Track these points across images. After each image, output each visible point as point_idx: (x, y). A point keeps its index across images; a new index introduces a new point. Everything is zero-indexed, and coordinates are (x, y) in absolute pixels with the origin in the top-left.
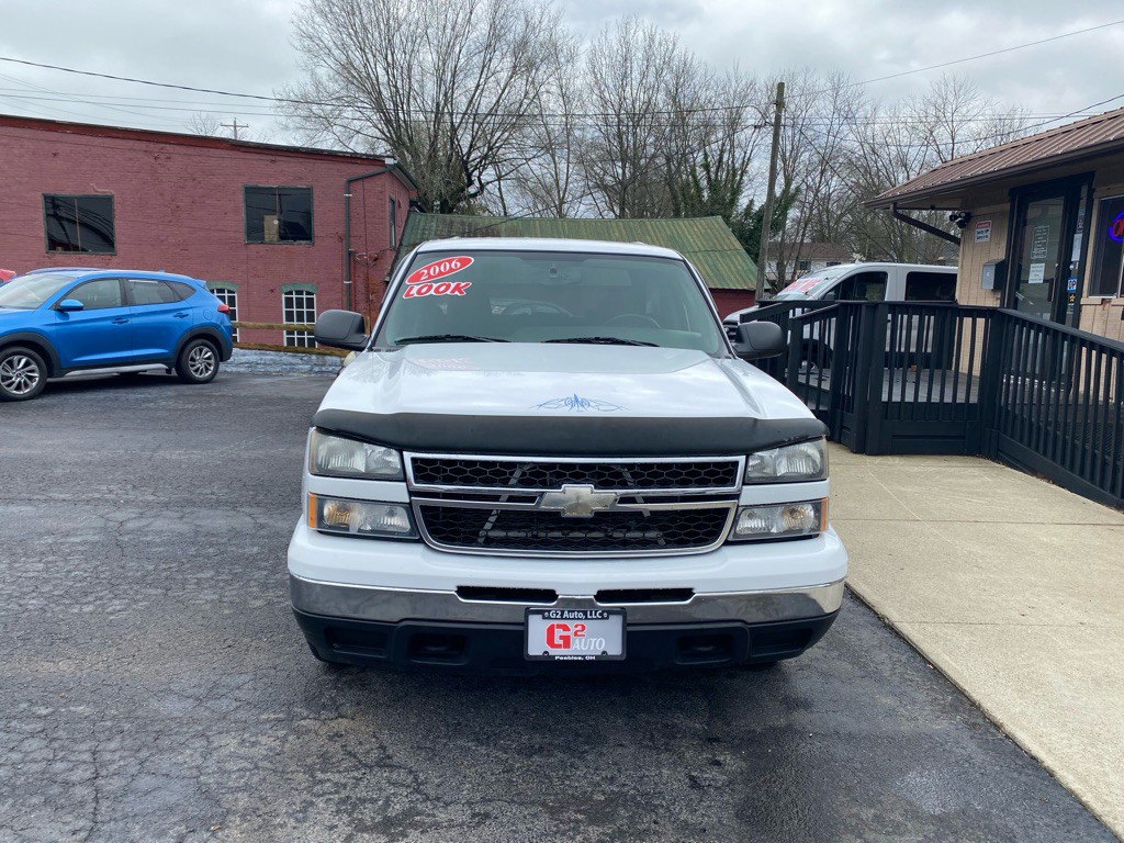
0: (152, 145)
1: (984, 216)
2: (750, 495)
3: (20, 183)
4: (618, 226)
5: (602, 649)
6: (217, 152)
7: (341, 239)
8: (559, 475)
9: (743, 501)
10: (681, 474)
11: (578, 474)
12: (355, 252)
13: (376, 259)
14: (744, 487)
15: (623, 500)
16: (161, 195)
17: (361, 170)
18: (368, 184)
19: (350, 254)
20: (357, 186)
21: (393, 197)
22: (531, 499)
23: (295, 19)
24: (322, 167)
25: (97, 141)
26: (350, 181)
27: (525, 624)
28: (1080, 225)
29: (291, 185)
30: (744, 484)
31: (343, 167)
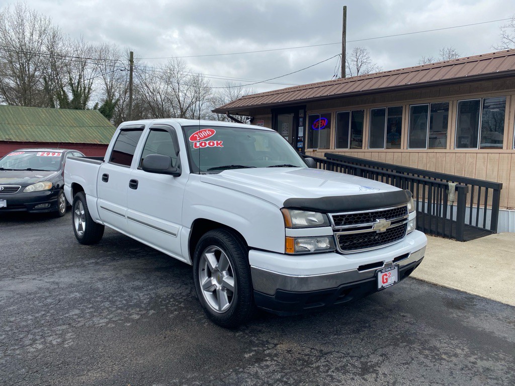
1: (260, 119)
4: (43, 111)
5: (394, 280)
11: (379, 215)
22: (370, 227)
27: (377, 277)
28: (301, 124)
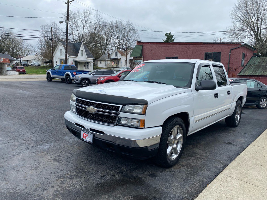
0: (187, 45)
2: (122, 114)
3: (162, 55)
5: (90, 140)
6: (200, 46)
7: (227, 64)
8: (91, 104)
9: (120, 116)
10: (103, 106)
11: (93, 104)
12: (230, 68)
13: (236, 69)
14: (121, 113)
15: (98, 111)
16: (187, 56)
17: (234, 47)
18: (236, 50)
19: (229, 68)
20: (233, 51)
21: (244, 53)
22: (86, 108)
23: (231, 11)
24: (224, 47)
25: (177, 45)
26: (231, 50)
27: (81, 132)
29: (216, 52)
30: (121, 111)
31: (230, 46)
